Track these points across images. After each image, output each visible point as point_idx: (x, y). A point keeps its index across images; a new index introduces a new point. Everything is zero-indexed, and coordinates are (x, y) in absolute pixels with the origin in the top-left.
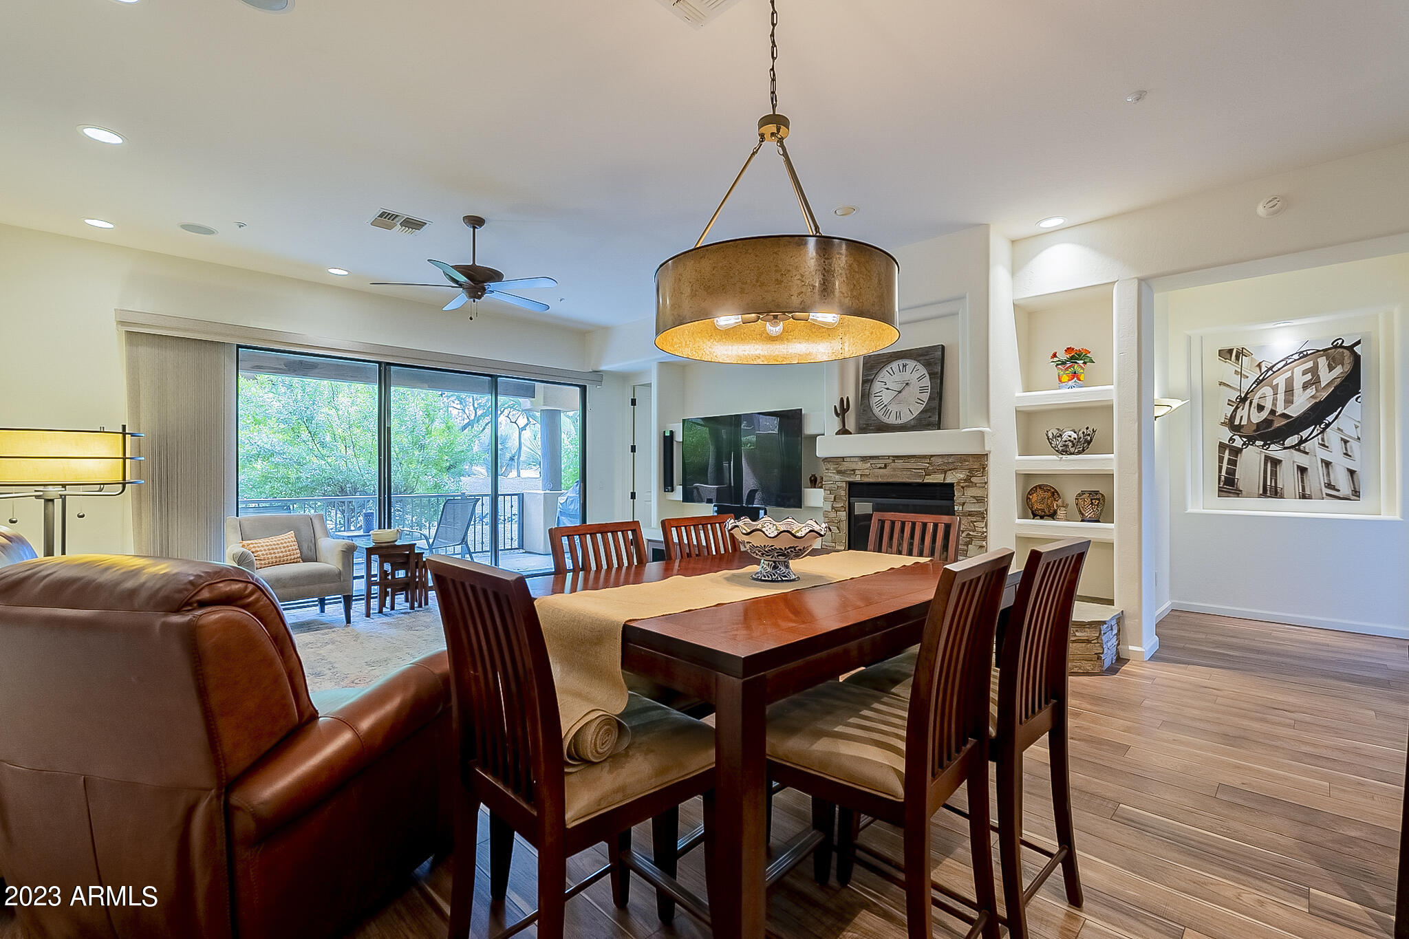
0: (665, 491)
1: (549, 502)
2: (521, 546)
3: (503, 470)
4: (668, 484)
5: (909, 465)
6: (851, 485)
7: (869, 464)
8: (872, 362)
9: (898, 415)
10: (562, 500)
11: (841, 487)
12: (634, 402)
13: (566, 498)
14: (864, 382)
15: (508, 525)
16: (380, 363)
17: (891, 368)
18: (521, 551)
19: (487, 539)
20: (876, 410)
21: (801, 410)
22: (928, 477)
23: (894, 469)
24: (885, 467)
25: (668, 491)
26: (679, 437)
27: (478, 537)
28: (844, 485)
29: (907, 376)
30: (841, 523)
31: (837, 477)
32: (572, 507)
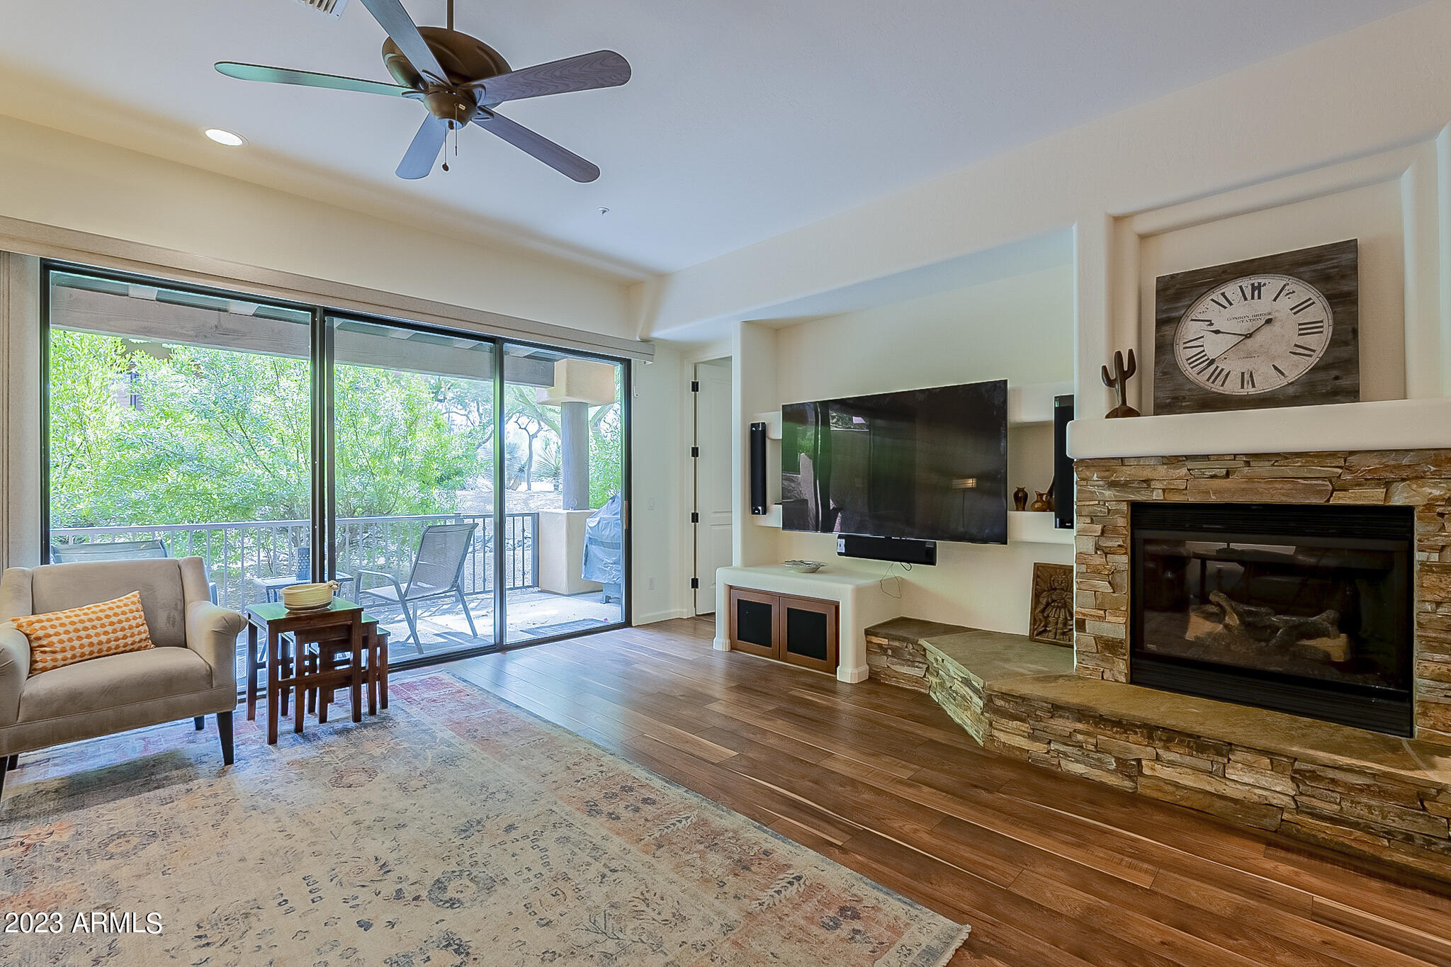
0: (753, 513)
1: (574, 526)
2: (536, 583)
3: (512, 482)
4: (758, 501)
5: (1288, 472)
6: (1137, 509)
7: (1184, 471)
8: (1178, 286)
9: (1247, 378)
10: (592, 522)
11: (1117, 512)
12: (695, 387)
13: (598, 519)
14: (1160, 323)
15: (519, 552)
16: (312, 310)
17: (1223, 294)
18: (536, 589)
19: (491, 572)
20: (1191, 373)
21: (1005, 382)
22: (1341, 494)
23: (1250, 479)
24: (1228, 475)
25: (759, 513)
26: (776, 432)
27: (479, 570)
28: (1124, 507)
29: (1264, 305)
30: (1117, 576)
31: (1108, 494)
32: (607, 532)
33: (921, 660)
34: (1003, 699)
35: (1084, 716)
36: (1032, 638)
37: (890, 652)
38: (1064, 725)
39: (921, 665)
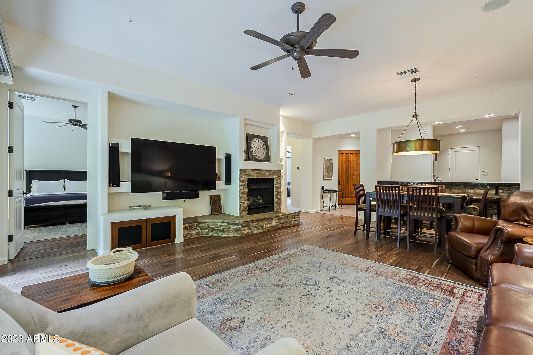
0: (110, 187)
5: (265, 173)
6: (249, 180)
7: (255, 172)
8: (251, 136)
9: (259, 156)
14: (248, 143)
17: (255, 140)
20: (252, 154)
22: (270, 176)
23: (262, 174)
29: (259, 144)
30: (246, 193)
31: (246, 176)
33: (199, 227)
34: (244, 223)
35: (257, 221)
36: (212, 214)
37: (189, 228)
38: (254, 224)
39: (198, 229)
